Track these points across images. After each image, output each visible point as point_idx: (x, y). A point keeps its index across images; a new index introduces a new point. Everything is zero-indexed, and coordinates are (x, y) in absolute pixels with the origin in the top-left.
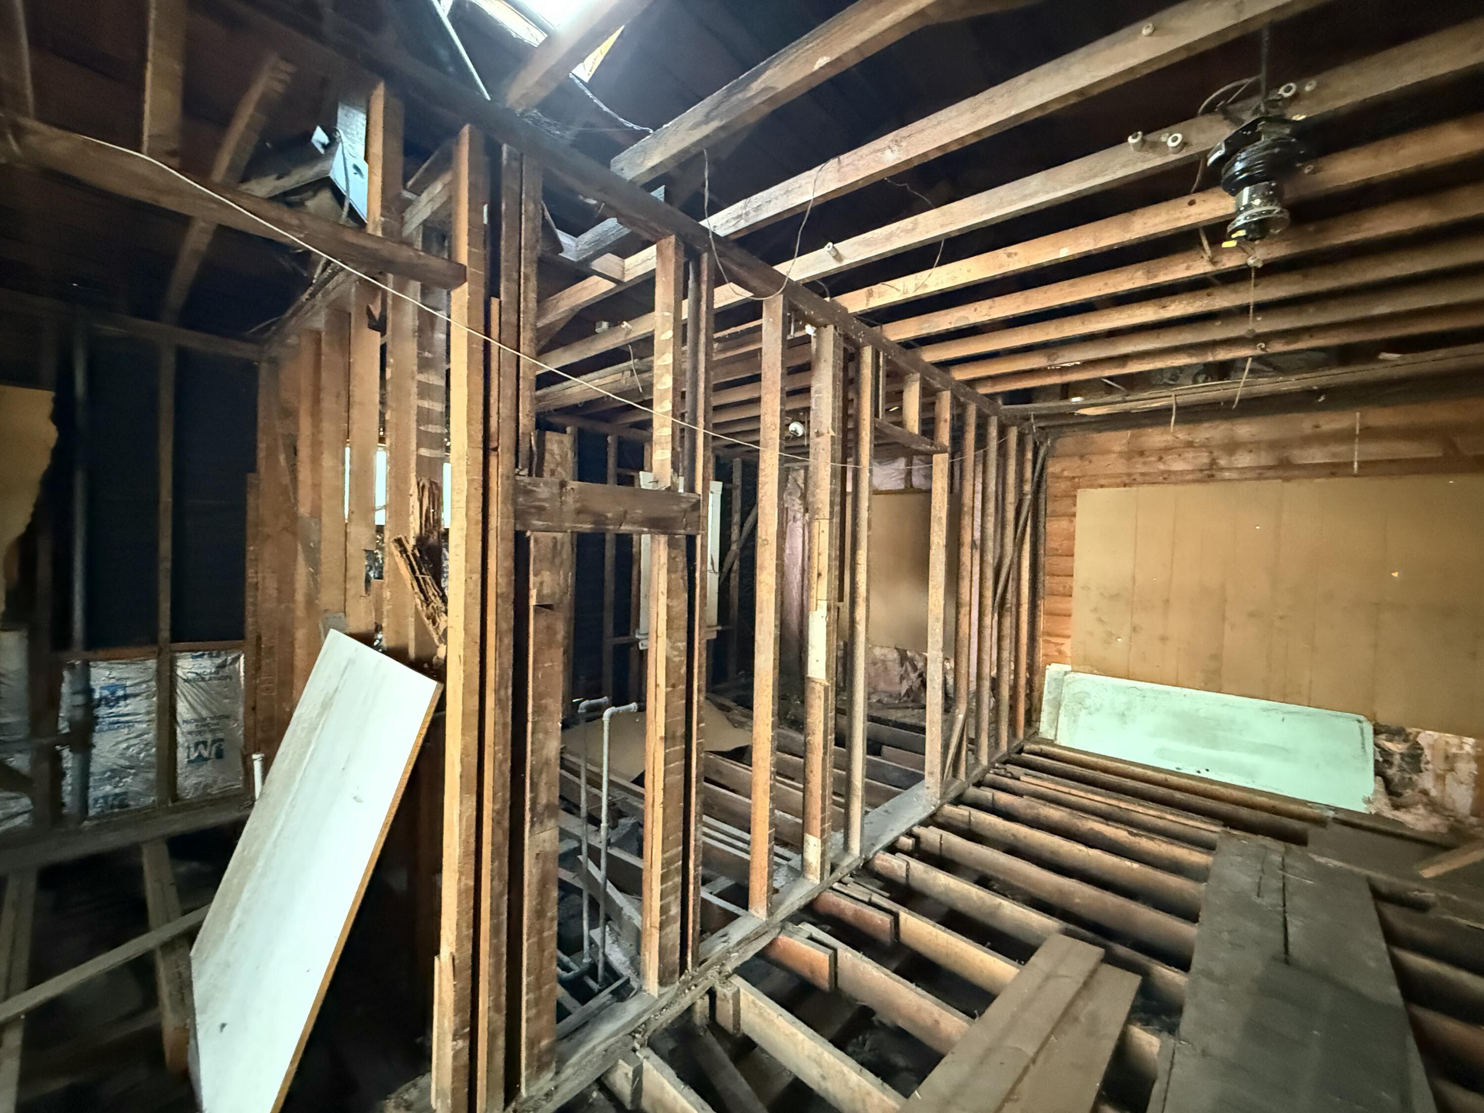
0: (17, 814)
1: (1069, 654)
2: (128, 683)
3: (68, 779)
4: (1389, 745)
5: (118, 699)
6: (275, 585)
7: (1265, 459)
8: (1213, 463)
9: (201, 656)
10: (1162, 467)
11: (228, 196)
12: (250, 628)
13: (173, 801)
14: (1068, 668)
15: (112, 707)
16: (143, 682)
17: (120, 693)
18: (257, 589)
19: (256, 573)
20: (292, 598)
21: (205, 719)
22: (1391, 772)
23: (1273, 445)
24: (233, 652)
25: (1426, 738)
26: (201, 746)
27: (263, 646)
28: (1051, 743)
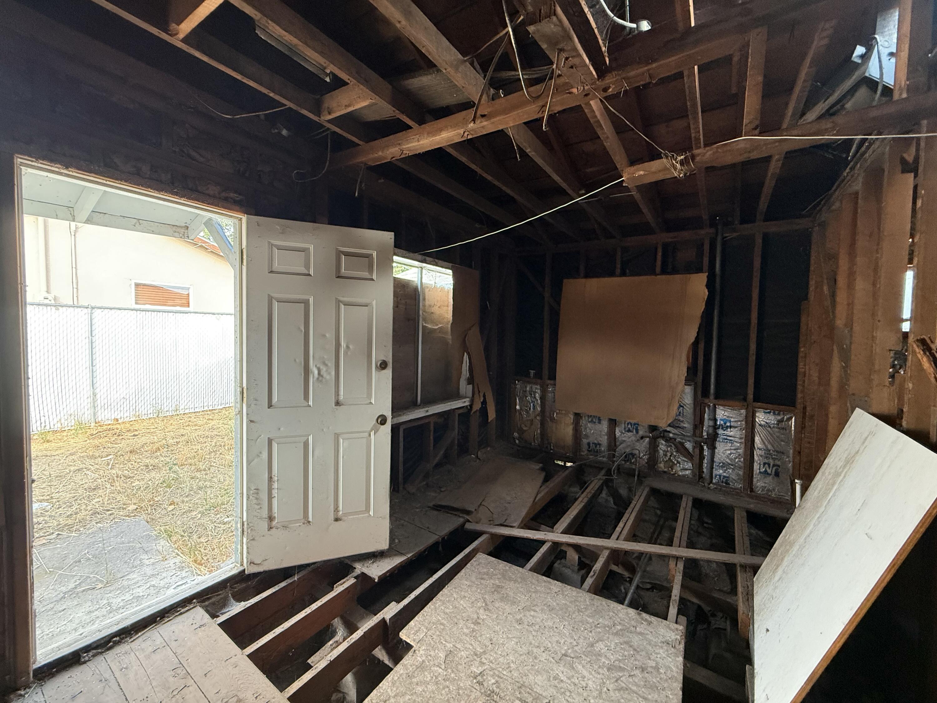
0: (686, 469)
2: (732, 420)
3: (705, 461)
5: (727, 427)
6: (817, 374)
9: (769, 413)
11: (795, 132)
12: (799, 401)
13: (750, 492)
15: (724, 430)
16: (739, 421)
17: (728, 424)
18: (805, 376)
19: (805, 365)
20: (828, 384)
21: (770, 451)
24: (787, 414)
26: (767, 465)
27: (807, 414)
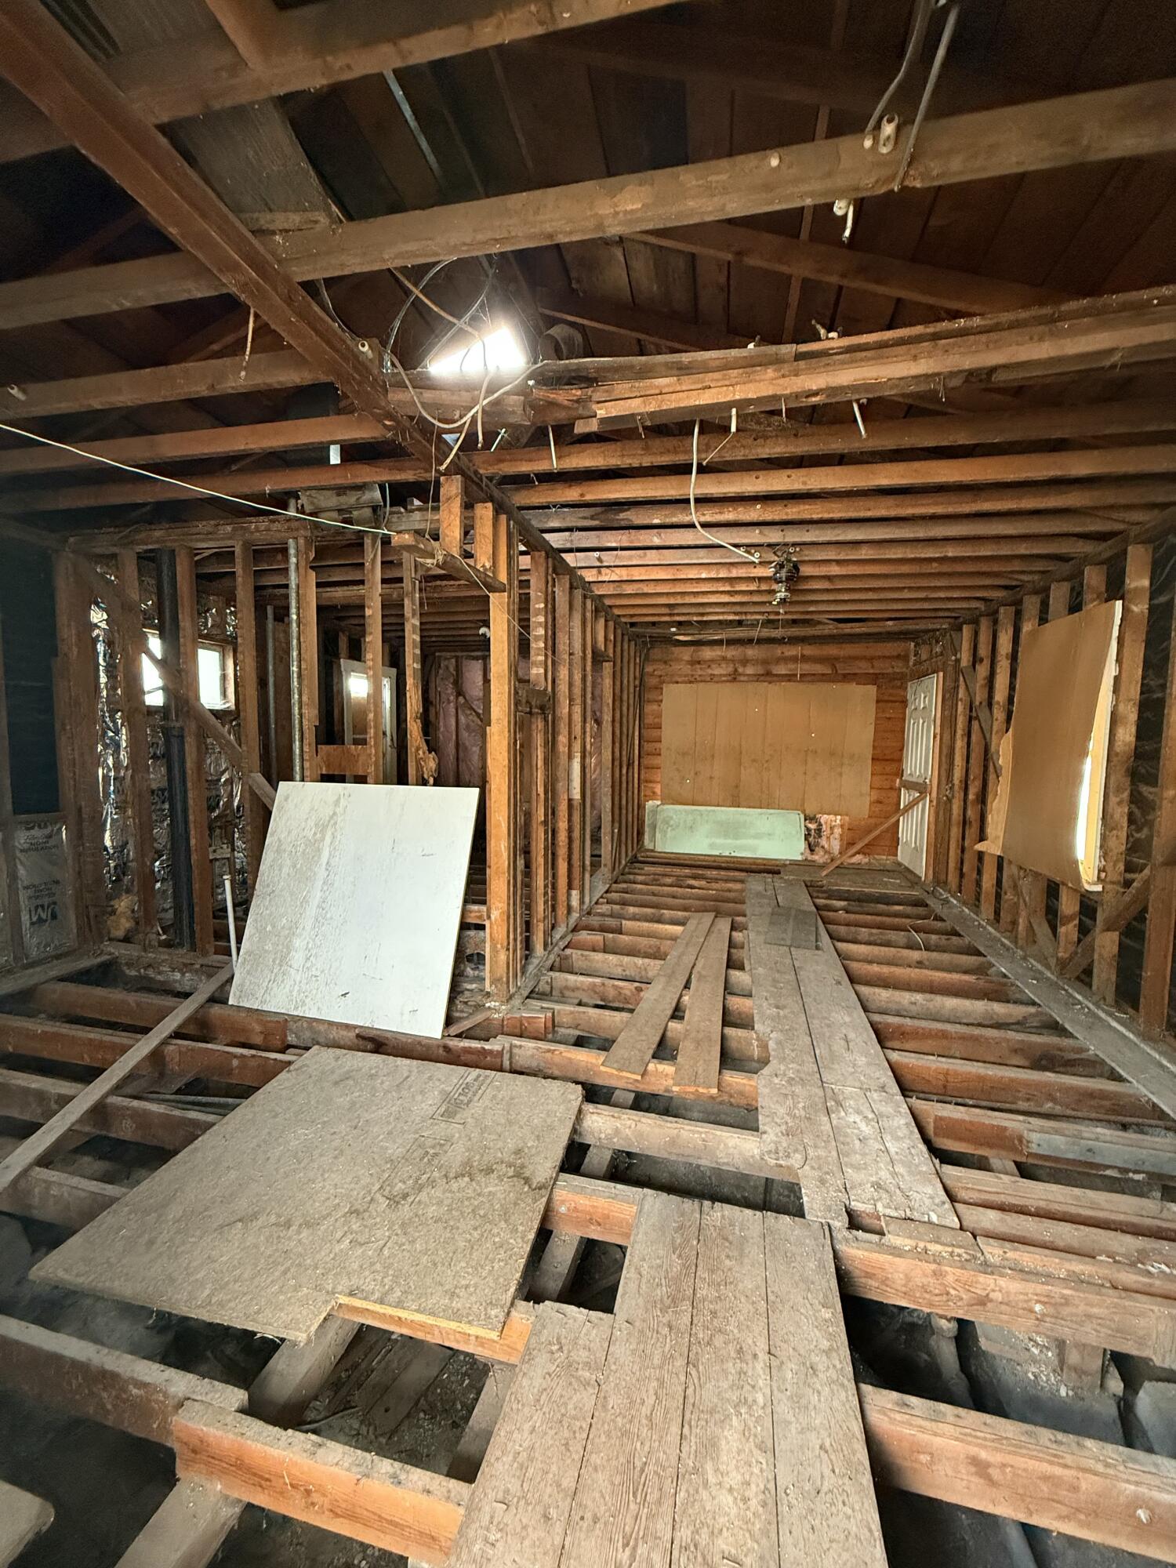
1: (659, 793)
4: (810, 826)
7: (760, 670)
8: (736, 670)
9: (33, 828)
10: (710, 671)
12: (72, 801)
13: (26, 959)
14: (659, 803)
18: (75, 765)
19: (73, 750)
21: (40, 885)
22: (811, 839)
23: (765, 662)
24: (56, 823)
25: (824, 818)
26: (40, 910)
28: (652, 851)
